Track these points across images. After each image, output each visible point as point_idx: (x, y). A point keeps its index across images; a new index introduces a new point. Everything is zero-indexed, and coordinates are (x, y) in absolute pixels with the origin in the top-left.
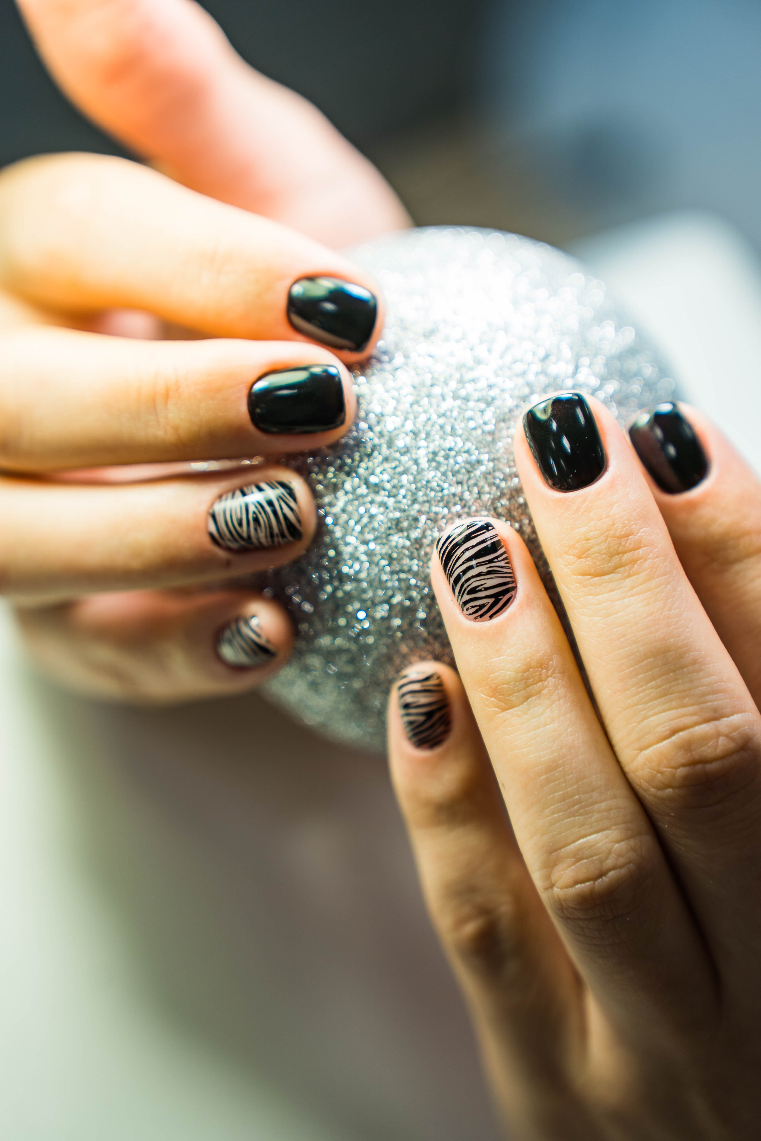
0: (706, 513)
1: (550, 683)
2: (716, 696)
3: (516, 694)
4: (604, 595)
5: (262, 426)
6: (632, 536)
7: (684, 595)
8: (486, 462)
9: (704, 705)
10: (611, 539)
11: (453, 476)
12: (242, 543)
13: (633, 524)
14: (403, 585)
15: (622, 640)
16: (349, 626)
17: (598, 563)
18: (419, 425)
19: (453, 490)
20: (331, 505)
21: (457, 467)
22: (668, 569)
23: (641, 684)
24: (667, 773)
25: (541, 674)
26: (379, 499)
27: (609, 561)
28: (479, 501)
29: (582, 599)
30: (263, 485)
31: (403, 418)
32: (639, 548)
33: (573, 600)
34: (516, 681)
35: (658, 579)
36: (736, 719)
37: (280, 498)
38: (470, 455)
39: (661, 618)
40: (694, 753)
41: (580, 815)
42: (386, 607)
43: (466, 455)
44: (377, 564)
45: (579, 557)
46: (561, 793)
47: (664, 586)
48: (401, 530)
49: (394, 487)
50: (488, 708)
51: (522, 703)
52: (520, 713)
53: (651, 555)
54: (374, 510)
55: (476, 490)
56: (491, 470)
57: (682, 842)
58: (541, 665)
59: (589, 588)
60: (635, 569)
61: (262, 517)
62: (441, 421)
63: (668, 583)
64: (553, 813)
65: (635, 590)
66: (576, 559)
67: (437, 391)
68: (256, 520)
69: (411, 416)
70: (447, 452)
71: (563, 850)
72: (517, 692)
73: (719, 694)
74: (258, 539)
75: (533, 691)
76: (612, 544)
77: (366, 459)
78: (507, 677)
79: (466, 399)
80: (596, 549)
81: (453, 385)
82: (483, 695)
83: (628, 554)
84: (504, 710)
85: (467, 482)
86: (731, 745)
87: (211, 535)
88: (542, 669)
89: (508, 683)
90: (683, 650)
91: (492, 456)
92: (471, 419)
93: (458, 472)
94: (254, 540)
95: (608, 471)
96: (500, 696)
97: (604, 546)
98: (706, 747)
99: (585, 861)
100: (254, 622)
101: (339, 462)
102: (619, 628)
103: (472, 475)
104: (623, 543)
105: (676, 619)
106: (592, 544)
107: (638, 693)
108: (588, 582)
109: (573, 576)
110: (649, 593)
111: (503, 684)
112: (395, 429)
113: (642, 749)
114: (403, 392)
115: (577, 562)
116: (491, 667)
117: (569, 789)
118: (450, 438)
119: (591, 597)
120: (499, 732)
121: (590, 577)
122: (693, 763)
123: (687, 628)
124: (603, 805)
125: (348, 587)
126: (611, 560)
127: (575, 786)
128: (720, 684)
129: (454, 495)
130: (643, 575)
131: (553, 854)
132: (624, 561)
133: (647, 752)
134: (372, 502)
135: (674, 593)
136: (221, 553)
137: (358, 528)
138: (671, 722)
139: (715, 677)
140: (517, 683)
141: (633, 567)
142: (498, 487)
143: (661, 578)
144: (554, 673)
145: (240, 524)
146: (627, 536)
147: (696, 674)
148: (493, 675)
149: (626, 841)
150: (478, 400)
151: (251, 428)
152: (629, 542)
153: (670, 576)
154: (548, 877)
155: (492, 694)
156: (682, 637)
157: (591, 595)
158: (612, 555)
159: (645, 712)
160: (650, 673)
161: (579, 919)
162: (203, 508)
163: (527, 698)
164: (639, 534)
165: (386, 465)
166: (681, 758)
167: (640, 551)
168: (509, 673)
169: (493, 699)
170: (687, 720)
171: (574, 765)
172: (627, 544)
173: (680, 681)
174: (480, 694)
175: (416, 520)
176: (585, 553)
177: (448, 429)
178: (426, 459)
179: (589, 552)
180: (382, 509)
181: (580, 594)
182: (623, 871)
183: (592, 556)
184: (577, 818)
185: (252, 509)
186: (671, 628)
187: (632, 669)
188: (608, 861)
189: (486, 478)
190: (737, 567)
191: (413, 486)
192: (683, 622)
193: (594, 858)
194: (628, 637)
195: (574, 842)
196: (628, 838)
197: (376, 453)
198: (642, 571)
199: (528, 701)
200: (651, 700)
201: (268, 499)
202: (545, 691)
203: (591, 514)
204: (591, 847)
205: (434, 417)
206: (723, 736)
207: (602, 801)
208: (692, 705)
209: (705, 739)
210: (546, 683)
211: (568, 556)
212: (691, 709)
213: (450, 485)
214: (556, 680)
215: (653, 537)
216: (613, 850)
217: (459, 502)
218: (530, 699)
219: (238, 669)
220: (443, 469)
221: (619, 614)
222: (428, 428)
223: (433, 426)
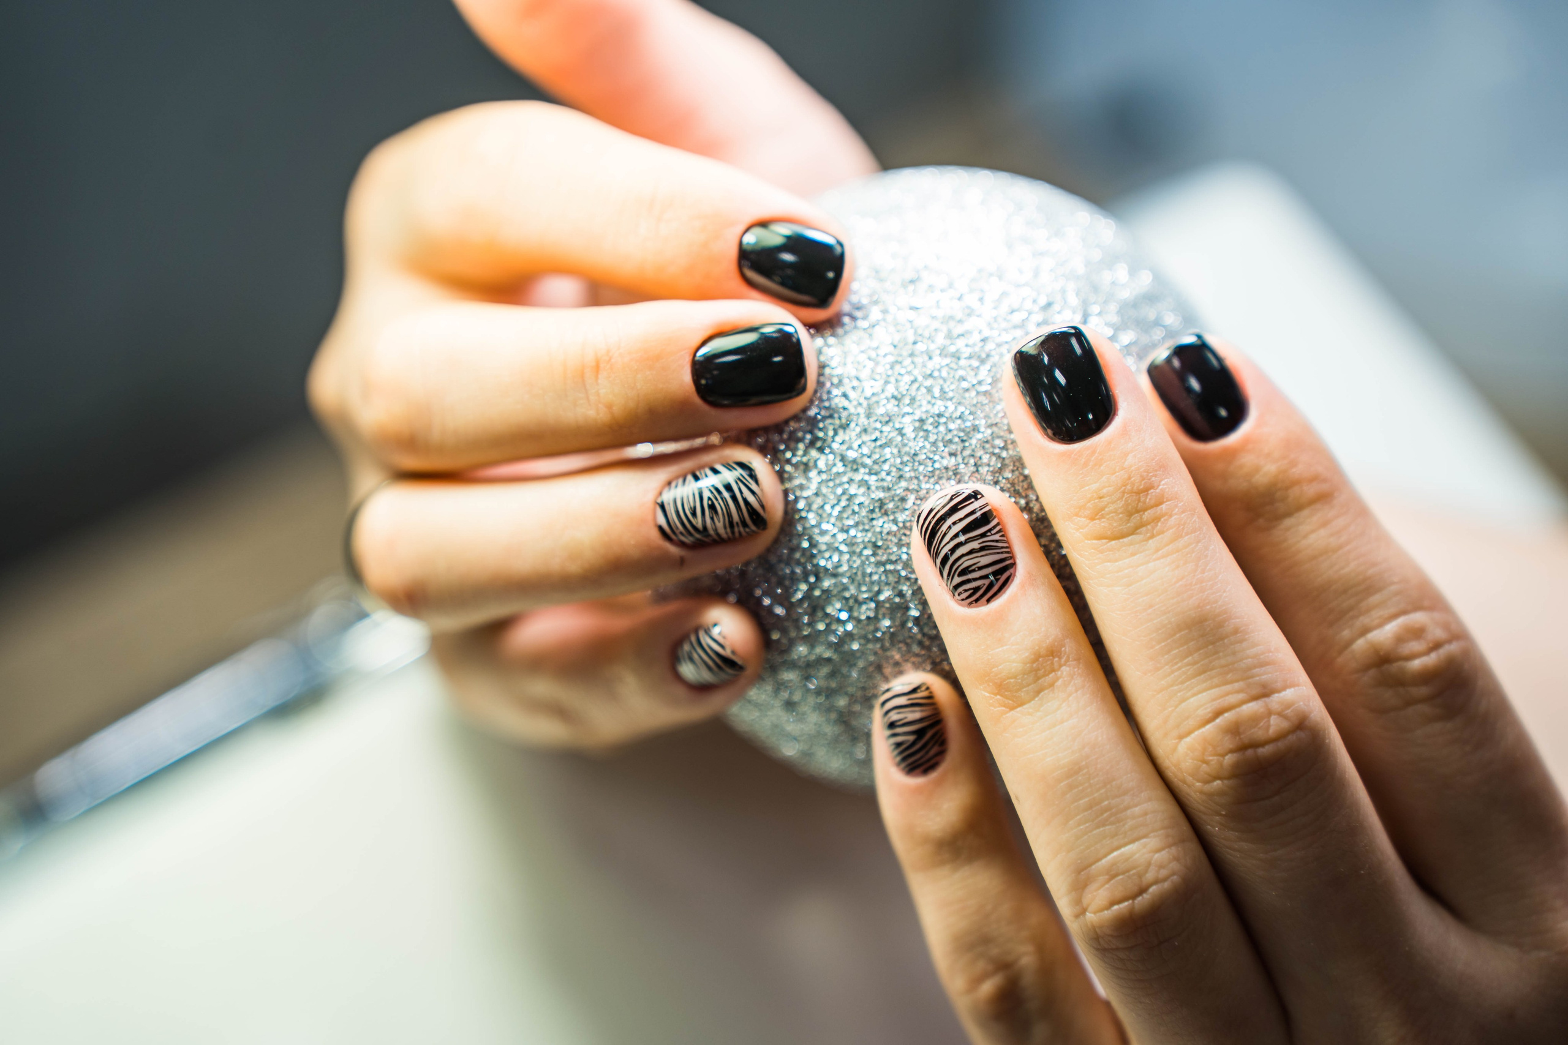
0: (1247, 460)
1: (1065, 673)
2: (1263, 669)
3: (1025, 689)
4: (1125, 561)
5: (711, 399)
6: (1152, 491)
7: (1218, 555)
8: (982, 429)
9: (1250, 680)
10: (1128, 495)
11: (945, 446)
12: (698, 536)
13: (1152, 476)
14: (892, 579)
15: (1150, 611)
16: (828, 630)
17: (1115, 525)
18: (903, 389)
19: (945, 462)
20: (801, 487)
21: (949, 437)
22: (1197, 525)
23: (1175, 661)
24: (1212, 763)
25: (1052, 663)
26: (858, 477)
27: (1128, 521)
28: (976, 475)
29: (1098, 567)
30: (719, 467)
31: (882, 382)
32: (1161, 503)
33: (1087, 569)
34: (1024, 674)
35: (1187, 537)
36: (1288, 694)
37: (739, 480)
38: (964, 421)
39: (1194, 583)
40: (1242, 736)
41: (1112, 824)
42: (873, 605)
43: (959, 422)
44: (860, 554)
45: (1092, 519)
46: (1087, 799)
47: (1194, 545)
48: (886, 514)
49: (875, 462)
50: (993, 708)
51: (1033, 699)
52: (1031, 710)
53: (1177, 510)
54: (853, 490)
55: (972, 461)
56: (989, 438)
57: (1237, 847)
58: (1053, 652)
59: (1106, 554)
60: (1158, 527)
61: (719, 504)
62: (929, 382)
63: (1199, 542)
64: (1079, 825)
65: (1160, 552)
66: (1088, 521)
67: (921, 347)
68: (712, 507)
69: (892, 380)
70: (936, 418)
71: (1093, 867)
72: (1025, 687)
73: (1267, 667)
74: (716, 530)
75: (1046, 684)
76: (1129, 501)
77: (841, 432)
78: (1013, 670)
79: (956, 356)
80: (1111, 508)
81: (940, 339)
82: (986, 694)
83: (1149, 511)
84: (1012, 708)
85: (961, 453)
86: (1285, 725)
87: (661, 528)
88: (1054, 657)
89: (1015, 677)
90: (1221, 618)
91: (989, 422)
92: (963, 379)
93: (950, 441)
94: (712, 532)
95: (1117, 415)
96: (1006, 693)
97: (1121, 503)
98: (1256, 729)
99: (1121, 877)
100: (715, 632)
101: (809, 436)
102: (1145, 598)
103: (967, 444)
104: (1142, 499)
105: (1211, 583)
106: (1106, 503)
107: (1173, 672)
108: (1105, 547)
109: (1086, 541)
110: (1177, 554)
111: (1009, 678)
112: (873, 394)
113: (1181, 737)
114: (882, 352)
115: (1090, 525)
116: (993, 660)
117: (1096, 795)
118: (939, 403)
119: (1109, 564)
120: (1007, 735)
121: (1107, 540)
122: (1242, 748)
123: (1224, 592)
124: (1137, 810)
125: (827, 583)
126: (1129, 519)
127: (1103, 791)
128: (1267, 654)
129: (947, 468)
130: (1168, 534)
131: (1082, 873)
132: (1145, 520)
133: (1188, 739)
134: (851, 481)
135: (1207, 552)
136: (673, 549)
137: (835, 513)
138: (1214, 703)
139: (1261, 647)
140: (1026, 676)
141: (1157, 525)
142: (999, 457)
143: (1189, 536)
144: (1067, 660)
145: (694, 514)
146: (1146, 490)
147: (1239, 644)
148: (996, 669)
149: (1167, 850)
150: (970, 357)
151: (697, 400)
152: (1149, 497)
153: (1200, 534)
154: (1078, 901)
155: (997, 691)
156: (1220, 603)
157: (1109, 561)
158: (1130, 514)
159: (1181, 693)
160: (1185, 647)
161: (1117, 949)
162: (650, 497)
163: (1038, 692)
164: (1160, 487)
165: (865, 438)
166: (1228, 743)
167: (1163, 506)
168: (1014, 664)
169: (998, 697)
170: (1233, 699)
171: (1099, 766)
172: (1148, 500)
173: (1221, 654)
174: (983, 692)
175: (903, 500)
176: (1098, 513)
177: (937, 392)
178: (912, 428)
179: (1103, 512)
180: (862, 490)
181: (1096, 561)
182: (1166, 885)
183: (1108, 517)
184: (1107, 827)
185: (706, 494)
186: (1206, 593)
187: (1163, 644)
188: (1147, 875)
189: (984, 448)
190: (1288, 522)
191: (898, 461)
192: (1219, 585)
193: (1132, 872)
194: (1156, 607)
195: (1105, 856)
196: (1170, 846)
197: (853, 425)
198: (1168, 530)
199: (1040, 696)
200: (1188, 679)
201: (725, 483)
202: (1059, 682)
203: (1102, 468)
204: (1127, 860)
205: (920, 378)
206: (1275, 714)
207: (1136, 806)
208: (1237, 681)
209: (1255, 720)
210: (1059, 673)
211: (1079, 519)
212: (1236, 685)
213: (942, 458)
214: (1071, 668)
215: (1176, 489)
216: (1153, 862)
217: (953, 477)
218: (1042, 694)
219: (702, 689)
220: (932, 438)
221: (1144, 581)
222: (913, 393)
223: (918, 389)
